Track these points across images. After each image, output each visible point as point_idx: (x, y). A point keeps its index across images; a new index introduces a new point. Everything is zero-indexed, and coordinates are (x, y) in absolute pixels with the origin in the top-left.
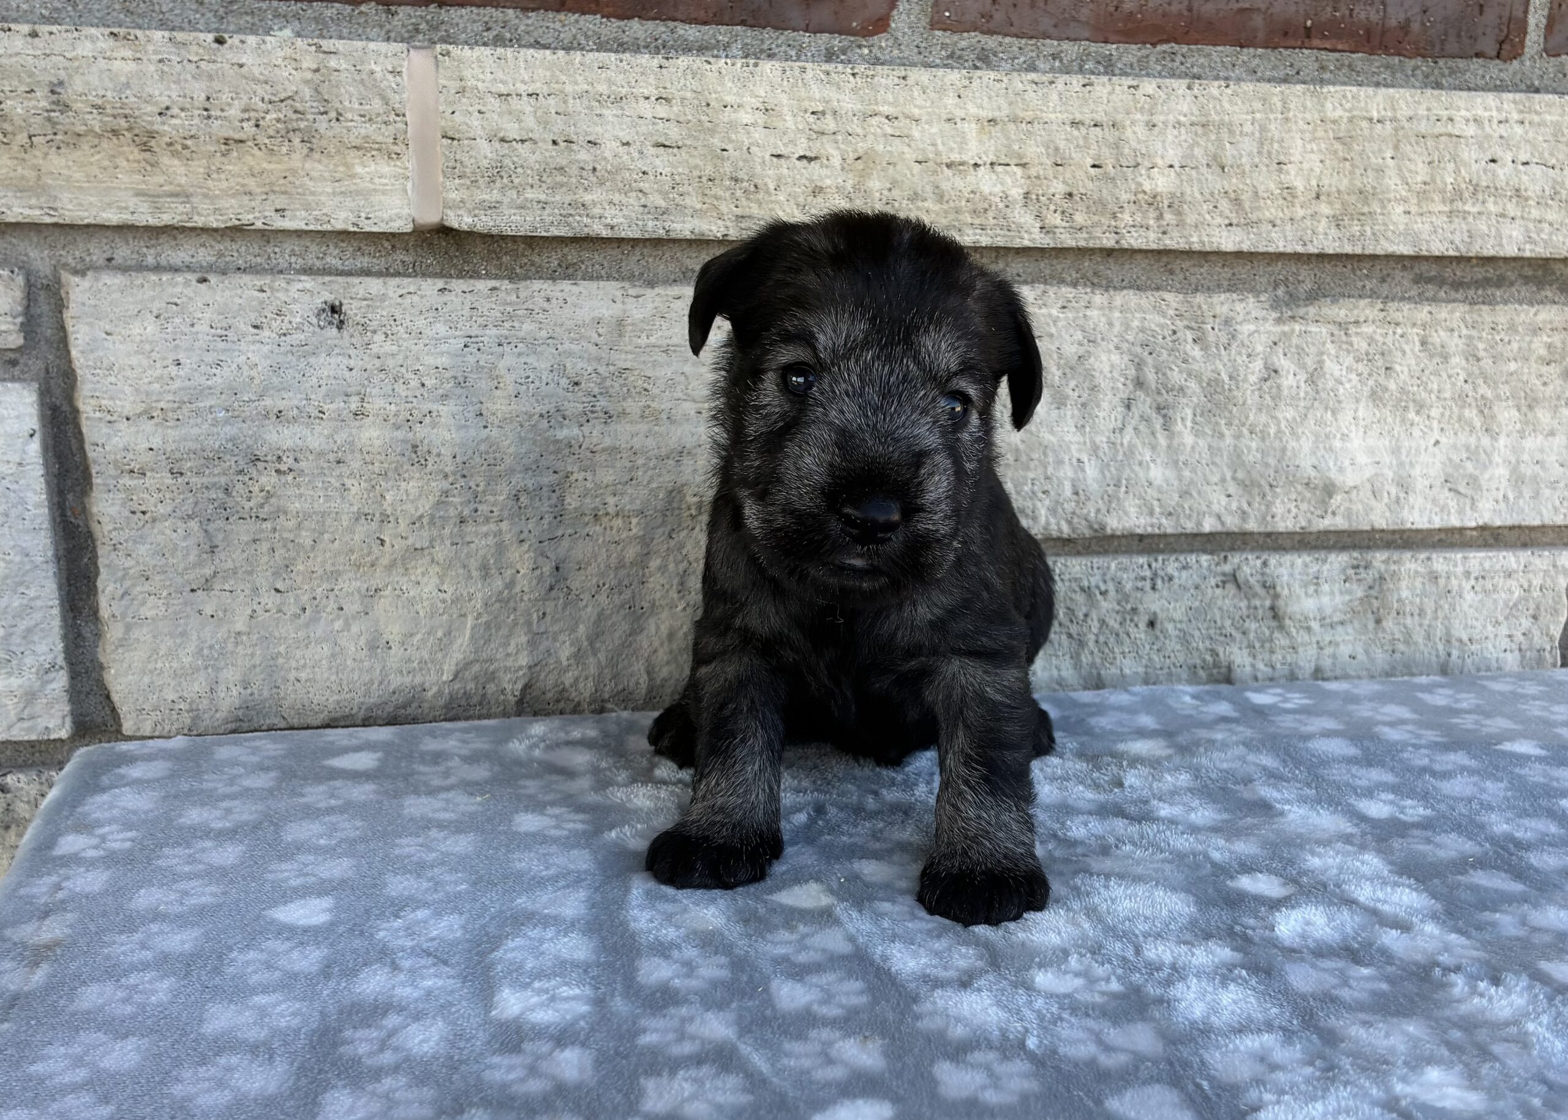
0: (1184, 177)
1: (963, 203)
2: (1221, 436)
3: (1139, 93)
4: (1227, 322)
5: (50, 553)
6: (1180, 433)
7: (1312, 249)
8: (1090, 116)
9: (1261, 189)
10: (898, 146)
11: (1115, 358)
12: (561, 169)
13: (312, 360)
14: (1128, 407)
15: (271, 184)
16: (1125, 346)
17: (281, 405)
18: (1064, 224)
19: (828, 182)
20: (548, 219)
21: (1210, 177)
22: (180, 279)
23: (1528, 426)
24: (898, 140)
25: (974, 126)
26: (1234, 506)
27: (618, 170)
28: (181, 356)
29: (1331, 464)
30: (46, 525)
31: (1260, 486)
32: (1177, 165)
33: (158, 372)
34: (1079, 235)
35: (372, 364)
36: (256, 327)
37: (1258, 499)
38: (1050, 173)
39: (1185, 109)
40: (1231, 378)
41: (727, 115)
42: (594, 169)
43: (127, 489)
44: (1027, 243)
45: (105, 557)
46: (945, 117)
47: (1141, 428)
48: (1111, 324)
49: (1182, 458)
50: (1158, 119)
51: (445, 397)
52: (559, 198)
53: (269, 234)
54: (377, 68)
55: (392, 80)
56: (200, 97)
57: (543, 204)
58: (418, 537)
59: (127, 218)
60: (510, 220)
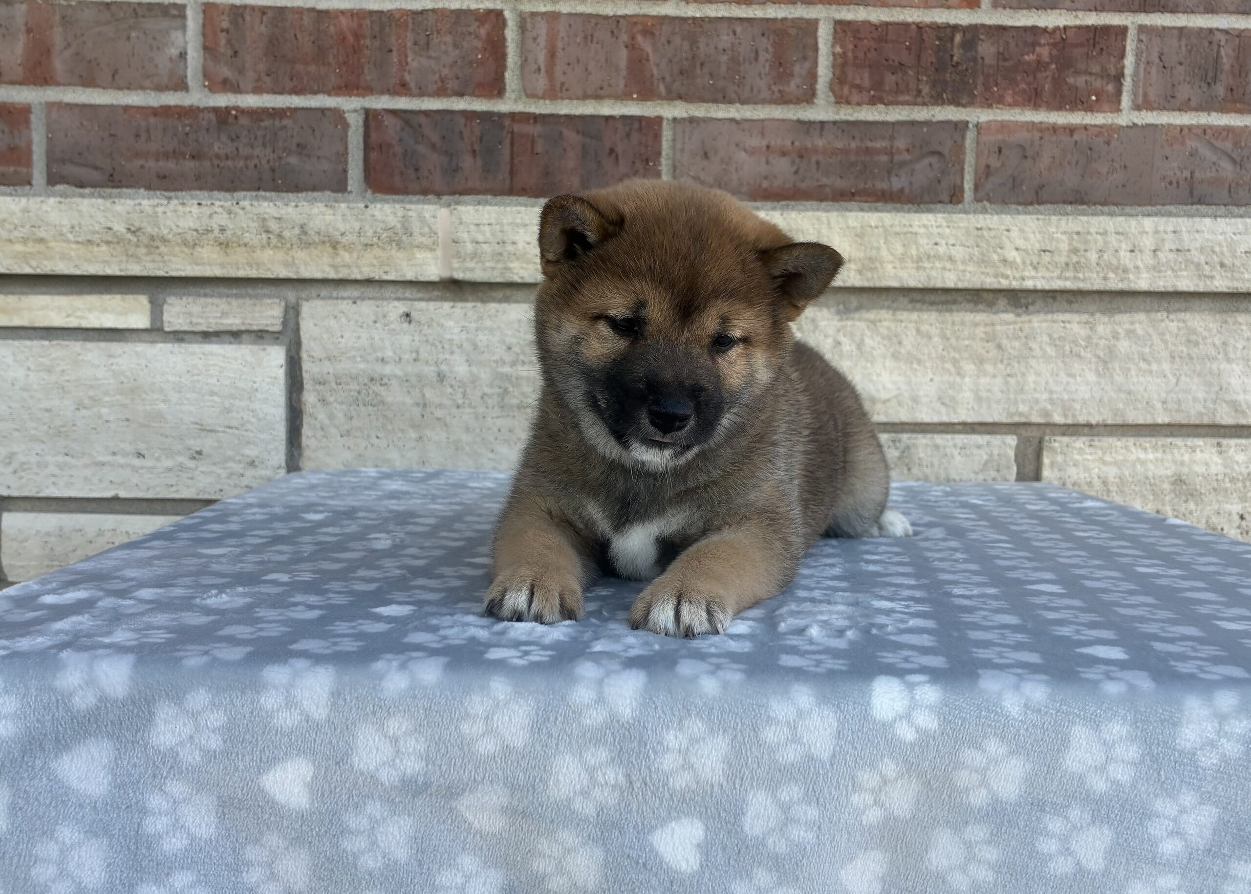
5: (284, 417)
12: (501, 254)
13: (398, 336)
15: (383, 262)
17: (384, 356)
20: (495, 275)
22: (345, 302)
23: (981, 373)
27: (524, 254)
30: (284, 406)
35: (423, 339)
36: (375, 322)
42: (515, 254)
43: (319, 391)
45: (306, 420)
51: (452, 353)
52: (500, 266)
53: (382, 283)
54: (427, 215)
55: (433, 220)
56: (357, 229)
57: (493, 268)
58: (439, 413)
59: (325, 276)
60: (479, 275)
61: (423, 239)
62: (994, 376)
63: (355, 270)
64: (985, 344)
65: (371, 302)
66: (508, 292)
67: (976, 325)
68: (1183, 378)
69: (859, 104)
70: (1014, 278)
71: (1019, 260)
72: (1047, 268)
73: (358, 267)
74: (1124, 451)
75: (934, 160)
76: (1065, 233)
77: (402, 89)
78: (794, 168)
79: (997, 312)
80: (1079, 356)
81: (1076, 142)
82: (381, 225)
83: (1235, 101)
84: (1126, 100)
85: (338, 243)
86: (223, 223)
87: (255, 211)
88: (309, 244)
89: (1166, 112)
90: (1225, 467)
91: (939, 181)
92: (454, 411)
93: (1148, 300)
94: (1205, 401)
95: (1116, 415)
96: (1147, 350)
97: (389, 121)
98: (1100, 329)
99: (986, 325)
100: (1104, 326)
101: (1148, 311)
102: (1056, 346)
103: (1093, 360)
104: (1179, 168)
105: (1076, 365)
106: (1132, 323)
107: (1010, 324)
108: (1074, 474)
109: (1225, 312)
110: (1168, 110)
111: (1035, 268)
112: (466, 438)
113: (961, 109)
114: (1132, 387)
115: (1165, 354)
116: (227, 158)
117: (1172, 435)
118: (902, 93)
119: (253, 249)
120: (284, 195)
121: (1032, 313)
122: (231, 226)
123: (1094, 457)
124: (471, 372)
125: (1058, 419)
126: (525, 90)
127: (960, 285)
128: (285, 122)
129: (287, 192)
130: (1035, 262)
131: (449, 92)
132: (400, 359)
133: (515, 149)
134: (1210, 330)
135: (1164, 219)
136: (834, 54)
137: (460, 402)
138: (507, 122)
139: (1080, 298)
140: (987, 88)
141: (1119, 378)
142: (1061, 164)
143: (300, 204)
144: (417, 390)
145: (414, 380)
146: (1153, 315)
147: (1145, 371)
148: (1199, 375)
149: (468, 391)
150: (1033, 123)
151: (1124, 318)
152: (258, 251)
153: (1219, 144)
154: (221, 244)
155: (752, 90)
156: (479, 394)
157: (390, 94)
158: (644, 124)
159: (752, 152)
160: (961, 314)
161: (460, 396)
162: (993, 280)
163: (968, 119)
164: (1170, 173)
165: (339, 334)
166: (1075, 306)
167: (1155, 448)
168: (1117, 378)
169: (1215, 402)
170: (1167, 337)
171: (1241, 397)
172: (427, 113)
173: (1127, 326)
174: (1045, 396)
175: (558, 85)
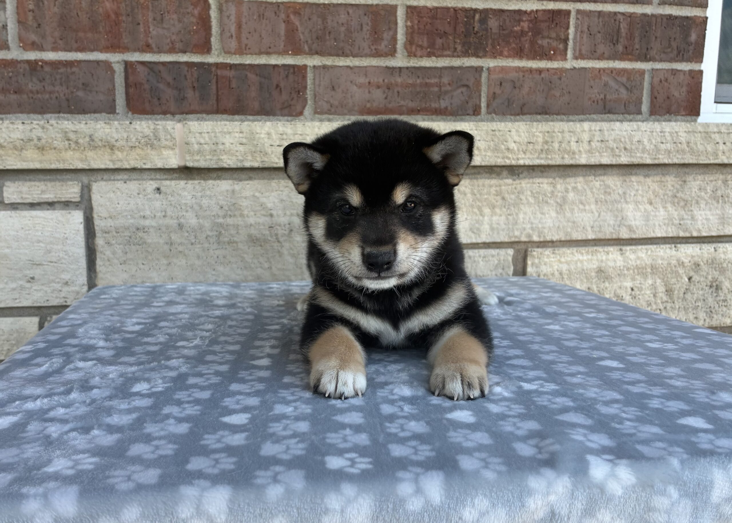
5: (85, 254)
12: (215, 151)
13: (153, 202)
15: (142, 157)
17: (145, 214)
22: (120, 182)
23: (493, 214)
27: (230, 150)
28: (119, 202)
30: (84, 247)
33: (113, 206)
35: (169, 203)
36: (138, 194)
41: (258, 136)
42: (224, 150)
45: (99, 255)
51: (187, 211)
52: (215, 158)
53: (142, 170)
54: (169, 128)
55: (173, 130)
56: (125, 137)
57: (211, 160)
58: (180, 248)
59: (107, 167)
60: (202, 164)
61: (167, 143)
62: (501, 215)
63: (126, 163)
64: (496, 197)
65: (136, 182)
66: (220, 173)
67: (491, 186)
68: (602, 213)
69: (421, 57)
70: (513, 159)
71: (516, 148)
72: (531, 153)
73: (127, 161)
74: (571, 255)
75: (464, 89)
76: (541, 132)
77: (147, 48)
78: (385, 96)
79: (502, 179)
80: (547, 202)
81: (543, 78)
82: (140, 134)
83: (628, 54)
84: (570, 54)
85: (114, 146)
86: (39, 135)
87: (59, 126)
88: (95, 148)
89: (591, 61)
90: (624, 262)
91: (467, 103)
92: (190, 246)
93: (584, 169)
94: (614, 226)
95: (566, 235)
96: (584, 198)
97: (140, 68)
98: (559, 186)
99: (496, 186)
100: (561, 185)
101: (584, 176)
102: (534, 197)
103: (555, 204)
104: (598, 93)
105: (545, 208)
106: (576, 183)
107: (509, 185)
108: (544, 269)
109: (625, 175)
110: (592, 59)
111: (525, 153)
112: (197, 262)
113: (479, 59)
114: (575, 219)
115: (593, 200)
116: (38, 92)
117: (596, 245)
118: (446, 50)
119: (60, 151)
120: (76, 116)
121: (521, 179)
122: (45, 137)
123: (555, 259)
124: (199, 223)
125: (535, 238)
126: (223, 49)
127: (483, 164)
128: (74, 69)
129: (78, 113)
130: (524, 150)
131: (177, 50)
132: (155, 216)
133: (219, 86)
134: (616, 186)
135: (595, 123)
136: (407, 27)
137: (193, 241)
138: (213, 69)
139: (547, 169)
140: (494, 47)
141: (568, 214)
142: (534, 91)
143: (89, 122)
144: (166, 235)
145: (164, 229)
146: (587, 178)
147: (582, 210)
148: (611, 211)
149: (198, 234)
150: (519, 67)
151: (571, 180)
152: (63, 153)
153: (619, 79)
154: (39, 148)
155: (359, 49)
156: (205, 236)
157: (140, 52)
158: (296, 69)
159: (360, 86)
160: (483, 180)
161: (193, 237)
162: (502, 160)
163: (483, 65)
164: (593, 96)
165: (117, 202)
166: (545, 174)
167: (587, 253)
168: (567, 214)
169: (619, 226)
170: (594, 190)
171: (633, 223)
172: (164, 64)
173: (573, 185)
174: (529, 226)
175: (244, 46)
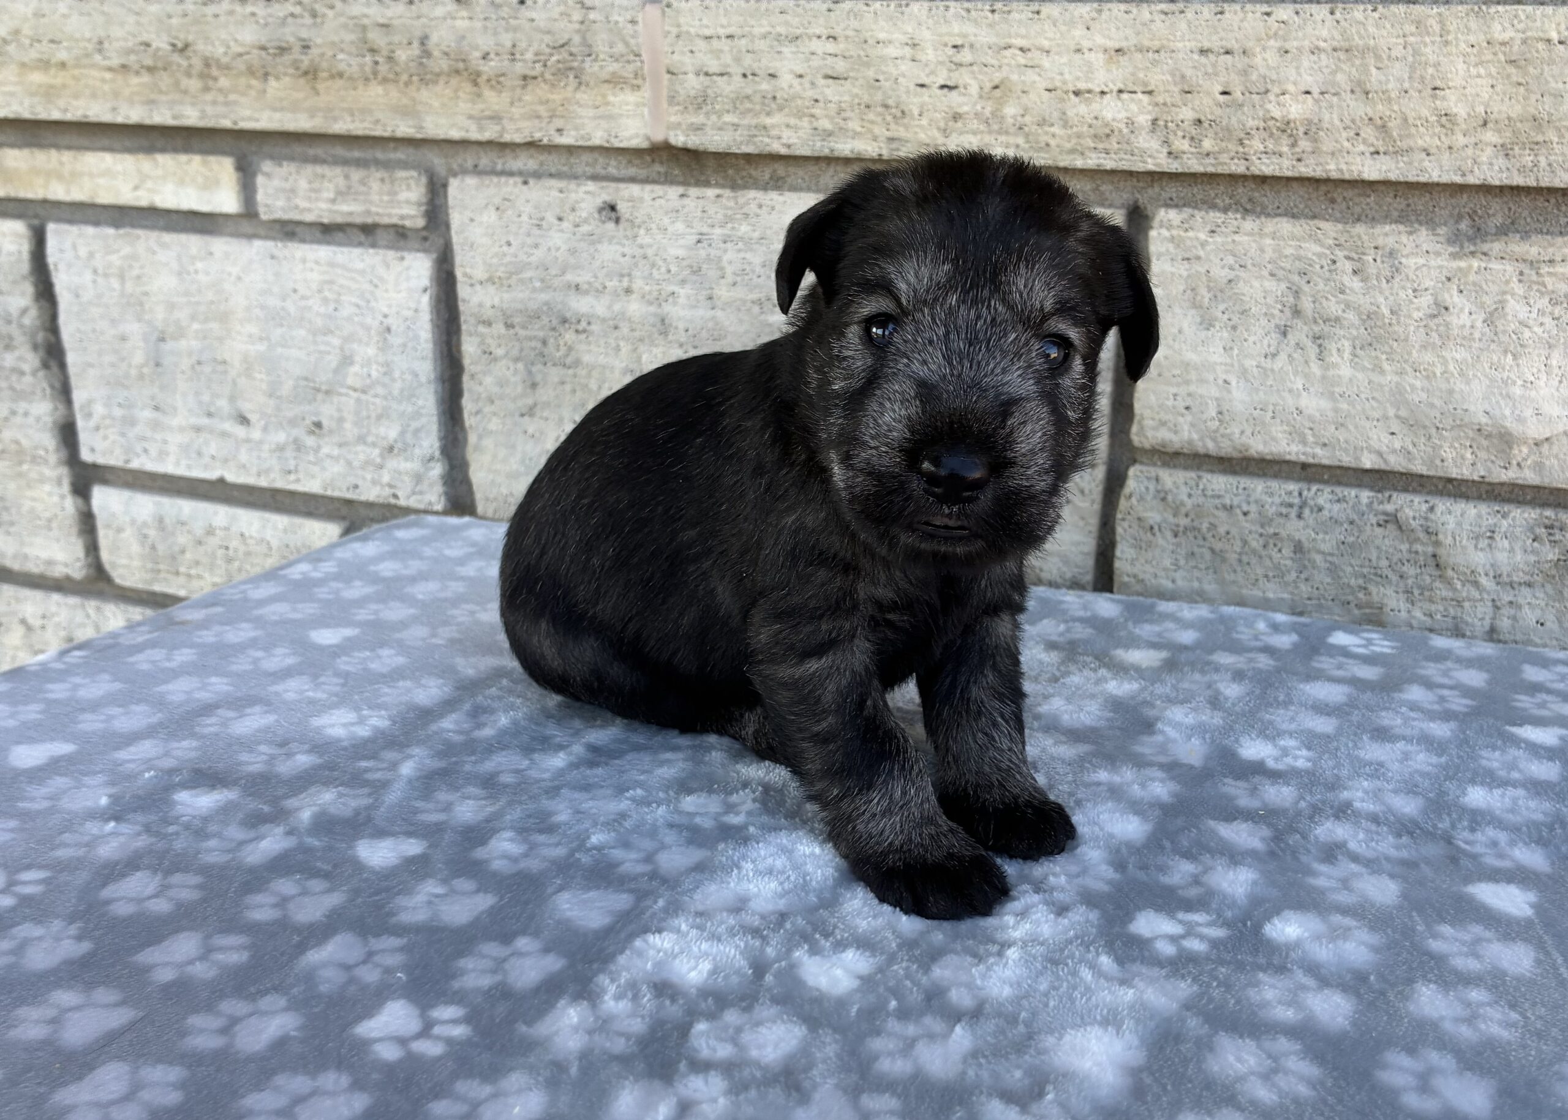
0: (1324, 104)
1: (1085, 128)
2: (1382, 372)
3: (1271, 20)
4: (1392, 254)
5: (432, 377)
6: (1335, 366)
7: (1472, 180)
8: (1219, 43)
9: (1411, 115)
10: (1031, 76)
11: (1270, 284)
12: (748, 97)
13: (599, 247)
14: (1285, 334)
15: (554, 110)
16: (1281, 273)
17: (579, 280)
18: (1193, 150)
19: (966, 109)
20: (739, 139)
21: (1352, 104)
22: (511, 181)
24: (1030, 71)
25: (1101, 56)
26: (1397, 445)
27: (794, 97)
28: (511, 239)
29: (1507, 412)
30: (430, 355)
31: (1425, 427)
32: (1315, 91)
33: (496, 249)
34: (1207, 161)
35: (638, 252)
36: (560, 219)
37: (1423, 440)
38: (1177, 98)
39: (1325, 33)
40: (1392, 312)
41: (880, 50)
42: (774, 98)
43: (482, 336)
44: (1151, 167)
46: (1073, 47)
47: (1295, 355)
48: (1262, 250)
49: (1337, 390)
50: (1291, 45)
51: (683, 282)
54: (621, 19)
55: (631, 28)
56: (508, 44)
57: (736, 126)
60: (715, 140)
61: (613, 67)
65: (553, 182)
82: (547, 39)
86: (305, 33)
88: (435, 76)
132: (605, 287)
145: (625, 328)
152: (362, 88)
154: (304, 73)
165: (505, 239)
